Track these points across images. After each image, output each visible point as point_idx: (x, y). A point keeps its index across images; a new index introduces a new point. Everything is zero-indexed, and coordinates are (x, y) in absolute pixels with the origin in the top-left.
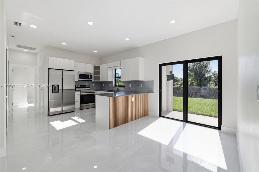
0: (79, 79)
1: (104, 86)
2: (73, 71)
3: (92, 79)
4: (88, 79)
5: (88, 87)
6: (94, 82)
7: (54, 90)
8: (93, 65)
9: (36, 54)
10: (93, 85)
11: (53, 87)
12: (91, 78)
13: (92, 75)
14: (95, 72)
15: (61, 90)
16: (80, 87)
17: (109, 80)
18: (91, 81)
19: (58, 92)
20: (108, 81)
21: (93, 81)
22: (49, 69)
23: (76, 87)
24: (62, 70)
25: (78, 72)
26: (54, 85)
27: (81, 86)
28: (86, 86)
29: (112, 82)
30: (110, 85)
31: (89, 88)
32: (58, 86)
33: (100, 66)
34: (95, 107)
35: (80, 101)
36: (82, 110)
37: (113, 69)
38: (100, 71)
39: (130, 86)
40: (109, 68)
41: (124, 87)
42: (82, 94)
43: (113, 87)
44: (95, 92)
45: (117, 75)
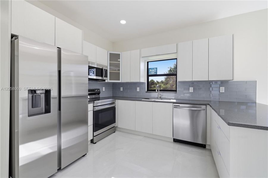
1: (122, 90)
3: (107, 77)
6: (104, 84)
8: (107, 51)
10: (104, 89)
11: (31, 95)
12: (106, 75)
14: (111, 65)
21: (106, 81)
29: (143, 83)
30: (138, 89)
31: (99, 93)
34: (115, 132)
35: (93, 125)
36: (96, 143)
37: (145, 61)
38: (120, 64)
39: (191, 90)
40: (142, 57)
41: (176, 93)
42: (97, 109)
43: (147, 92)
44: (116, 103)
45: (151, 71)
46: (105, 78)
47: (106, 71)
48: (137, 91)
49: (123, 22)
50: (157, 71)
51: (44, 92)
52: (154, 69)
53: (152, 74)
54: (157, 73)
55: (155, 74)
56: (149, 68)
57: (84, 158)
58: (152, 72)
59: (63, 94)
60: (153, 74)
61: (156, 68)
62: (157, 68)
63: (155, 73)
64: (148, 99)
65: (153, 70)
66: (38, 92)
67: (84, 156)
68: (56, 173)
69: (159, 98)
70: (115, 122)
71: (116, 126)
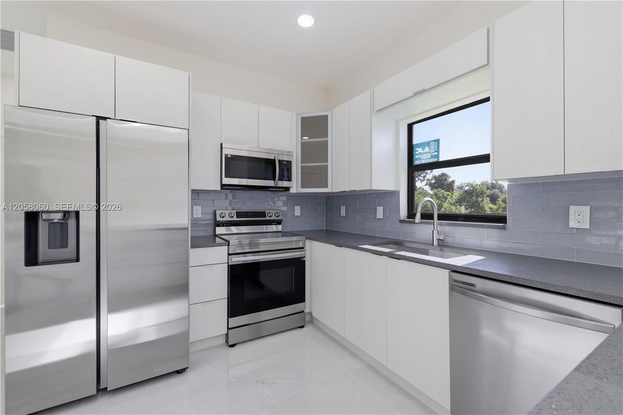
0: (227, 181)
1: (343, 213)
3: (291, 179)
4: (270, 183)
5: (273, 218)
6: (300, 198)
8: (295, 114)
10: (298, 211)
12: (287, 176)
13: (289, 163)
14: (306, 150)
16: (235, 219)
17: (382, 182)
18: (287, 189)
20: (373, 188)
21: (293, 191)
23: (219, 219)
25: (222, 144)
27: (239, 214)
28: (263, 214)
29: (394, 194)
30: (380, 210)
31: (279, 222)
33: (326, 117)
34: (302, 327)
35: (228, 298)
36: (233, 346)
38: (326, 143)
40: (378, 111)
41: (504, 228)
42: (236, 260)
43: (402, 221)
44: (307, 248)
45: (420, 154)
47: (286, 167)
48: (378, 217)
49: (306, 21)
50: (438, 151)
52: (428, 144)
53: (423, 162)
54: (437, 156)
55: (432, 160)
56: (415, 142)
58: (422, 157)
60: (428, 161)
61: (435, 141)
62: (438, 141)
63: (432, 157)
65: (427, 149)
67: (178, 372)
69: (435, 243)
70: (304, 301)
71: (307, 311)
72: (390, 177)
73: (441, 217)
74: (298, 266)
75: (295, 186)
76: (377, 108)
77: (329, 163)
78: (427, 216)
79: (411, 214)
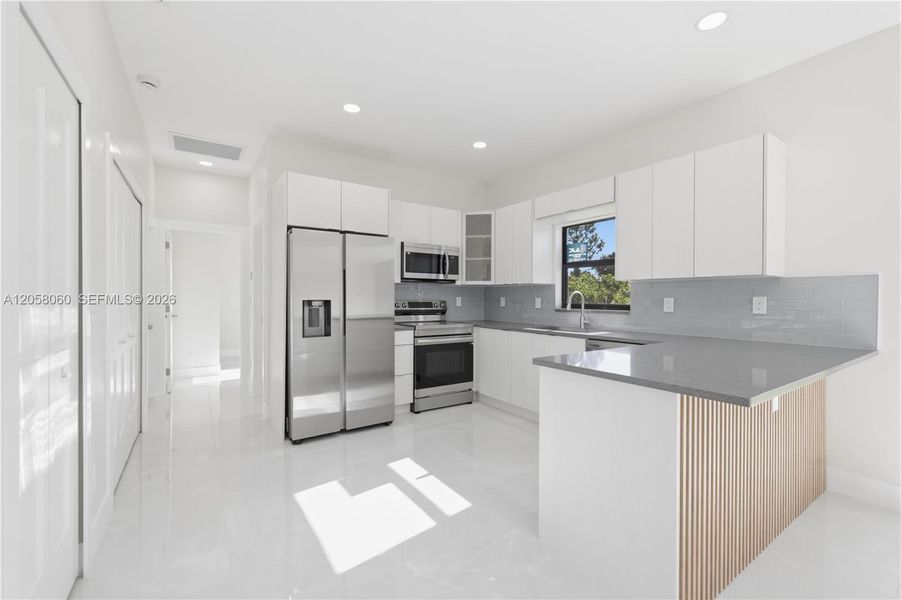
0: (407, 275)
1: (503, 304)
2: (386, 236)
3: (457, 273)
4: (433, 276)
5: (438, 308)
6: (464, 288)
7: (310, 326)
8: (460, 213)
9: (244, 181)
10: (459, 302)
11: (307, 309)
12: (455, 270)
13: (457, 258)
14: (470, 245)
15: (338, 319)
16: (407, 308)
18: (454, 281)
19: (327, 333)
20: (534, 282)
21: (459, 283)
22: (289, 228)
23: (400, 308)
24: (341, 232)
25: (402, 243)
26: (309, 303)
27: (411, 304)
28: (429, 304)
29: (551, 287)
30: (538, 301)
31: (443, 312)
32: (327, 304)
33: (489, 216)
34: (470, 403)
35: (414, 373)
36: (418, 413)
37: (553, 226)
38: (490, 239)
39: (669, 305)
40: (539, 219)
41: (628, 313)
42: (421, 342)
43: (557, 310)
44: (474, 334)
45: (572, 254)
46: (451, 277)
47: (455, 260)
48: (536, 307)
51: (321, 303)
53: (575, 260)
54: (587, 257)
55: (582, 259)
56: (567, 243)
57: (386, 429)
58: (575, 256)
59: (349, 314)
60: (579, 260)
61: (585, 244)
63: (582, 257)
64: (556, 329)
65: (578, 250)
66: (314, 304)
67: (387, 424)
68: (338, 432)
69: (582, 327)
70: (472, 380)
71: (474, 389)
72: (547, 272)
73: (587, 307)
74: (467, 349)
75: (461, 280)
76: (538, 216)
77: (492, 259)
78: (576, 306)
79: (564, 305)
